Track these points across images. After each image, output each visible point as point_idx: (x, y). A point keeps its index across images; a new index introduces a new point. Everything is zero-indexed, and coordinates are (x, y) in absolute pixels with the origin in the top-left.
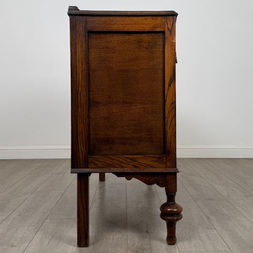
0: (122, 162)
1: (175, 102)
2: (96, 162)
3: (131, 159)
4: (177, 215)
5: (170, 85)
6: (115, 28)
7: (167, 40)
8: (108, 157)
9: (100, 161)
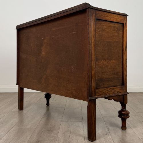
0: (109, 91)
1: (127, 59)
2: (99, 92)
3: (112, 89)
4: (127, 115)
5: (125, 51)
6: (106, 18)
7: (124, 28)
8: (104, 89)
9: (100, 91)
